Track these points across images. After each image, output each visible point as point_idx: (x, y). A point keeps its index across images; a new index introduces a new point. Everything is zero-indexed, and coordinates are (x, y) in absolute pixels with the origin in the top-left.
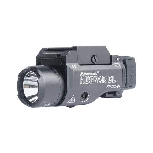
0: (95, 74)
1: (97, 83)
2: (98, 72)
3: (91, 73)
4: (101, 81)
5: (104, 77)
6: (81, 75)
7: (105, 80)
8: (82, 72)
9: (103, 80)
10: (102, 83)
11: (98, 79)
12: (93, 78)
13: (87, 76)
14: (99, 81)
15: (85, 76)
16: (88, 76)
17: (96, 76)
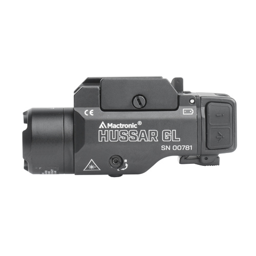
0: (133, 126)
1: (138, 140)
2: (140, 123)
3: (123, 125)
4: (145, 137)
5: (153, 132)
6: (100, 127)
7: (154, 137)
8: (103, 123)
9: (151, 136)
10: (148, 141)
11: (138, 135)
12: (128, 133)
13: (114, 129)
14: (141, 137)
15: (110, 128)
16: (117, 129)
17: (134, 129)
